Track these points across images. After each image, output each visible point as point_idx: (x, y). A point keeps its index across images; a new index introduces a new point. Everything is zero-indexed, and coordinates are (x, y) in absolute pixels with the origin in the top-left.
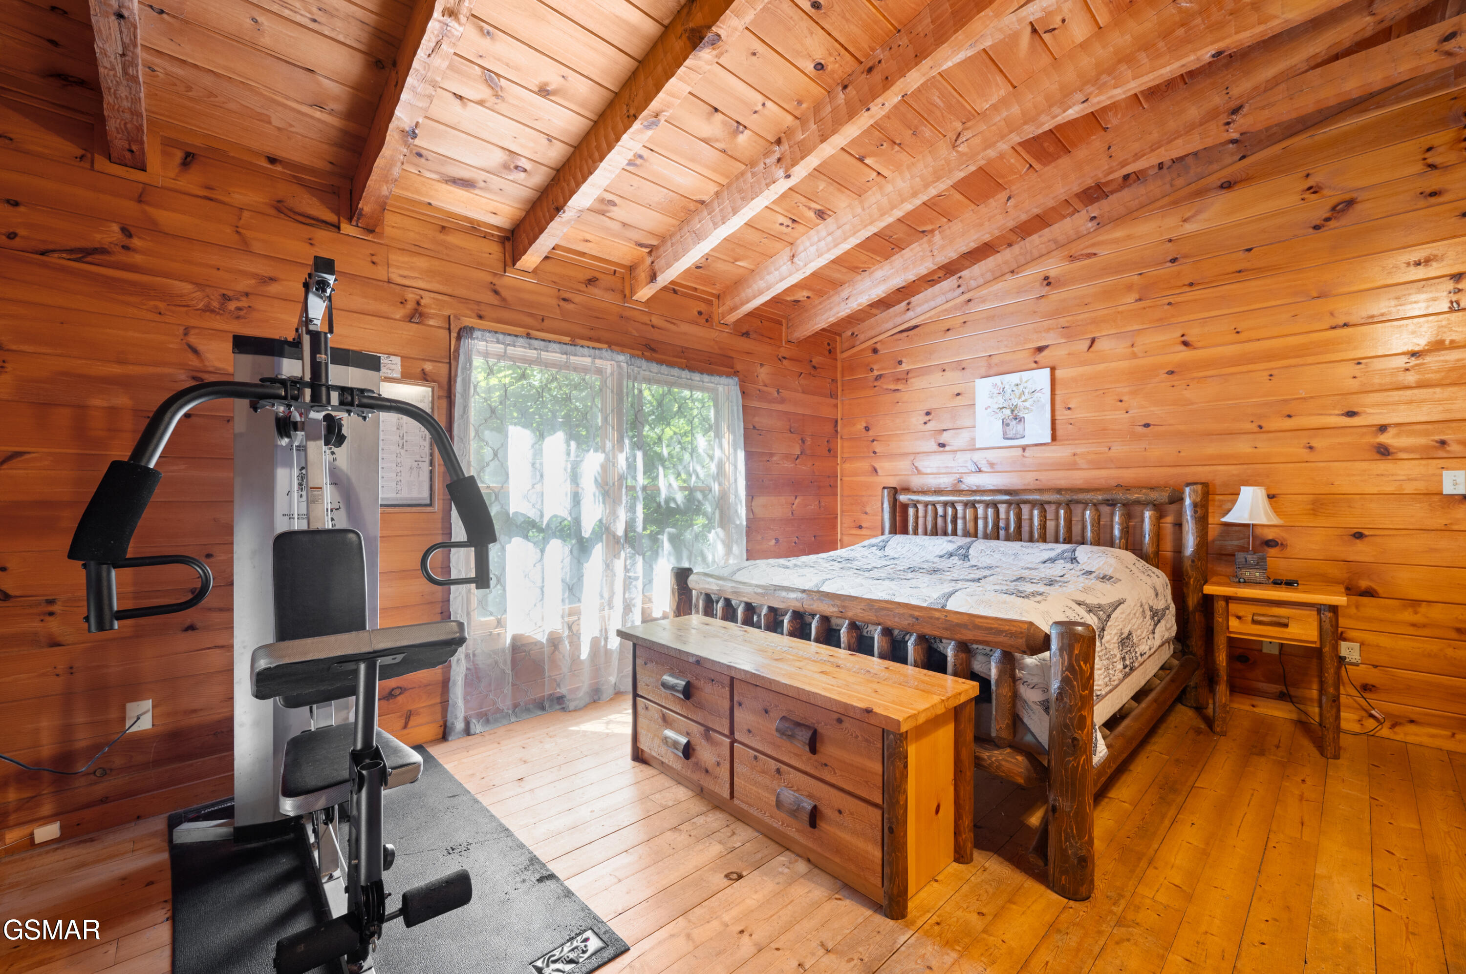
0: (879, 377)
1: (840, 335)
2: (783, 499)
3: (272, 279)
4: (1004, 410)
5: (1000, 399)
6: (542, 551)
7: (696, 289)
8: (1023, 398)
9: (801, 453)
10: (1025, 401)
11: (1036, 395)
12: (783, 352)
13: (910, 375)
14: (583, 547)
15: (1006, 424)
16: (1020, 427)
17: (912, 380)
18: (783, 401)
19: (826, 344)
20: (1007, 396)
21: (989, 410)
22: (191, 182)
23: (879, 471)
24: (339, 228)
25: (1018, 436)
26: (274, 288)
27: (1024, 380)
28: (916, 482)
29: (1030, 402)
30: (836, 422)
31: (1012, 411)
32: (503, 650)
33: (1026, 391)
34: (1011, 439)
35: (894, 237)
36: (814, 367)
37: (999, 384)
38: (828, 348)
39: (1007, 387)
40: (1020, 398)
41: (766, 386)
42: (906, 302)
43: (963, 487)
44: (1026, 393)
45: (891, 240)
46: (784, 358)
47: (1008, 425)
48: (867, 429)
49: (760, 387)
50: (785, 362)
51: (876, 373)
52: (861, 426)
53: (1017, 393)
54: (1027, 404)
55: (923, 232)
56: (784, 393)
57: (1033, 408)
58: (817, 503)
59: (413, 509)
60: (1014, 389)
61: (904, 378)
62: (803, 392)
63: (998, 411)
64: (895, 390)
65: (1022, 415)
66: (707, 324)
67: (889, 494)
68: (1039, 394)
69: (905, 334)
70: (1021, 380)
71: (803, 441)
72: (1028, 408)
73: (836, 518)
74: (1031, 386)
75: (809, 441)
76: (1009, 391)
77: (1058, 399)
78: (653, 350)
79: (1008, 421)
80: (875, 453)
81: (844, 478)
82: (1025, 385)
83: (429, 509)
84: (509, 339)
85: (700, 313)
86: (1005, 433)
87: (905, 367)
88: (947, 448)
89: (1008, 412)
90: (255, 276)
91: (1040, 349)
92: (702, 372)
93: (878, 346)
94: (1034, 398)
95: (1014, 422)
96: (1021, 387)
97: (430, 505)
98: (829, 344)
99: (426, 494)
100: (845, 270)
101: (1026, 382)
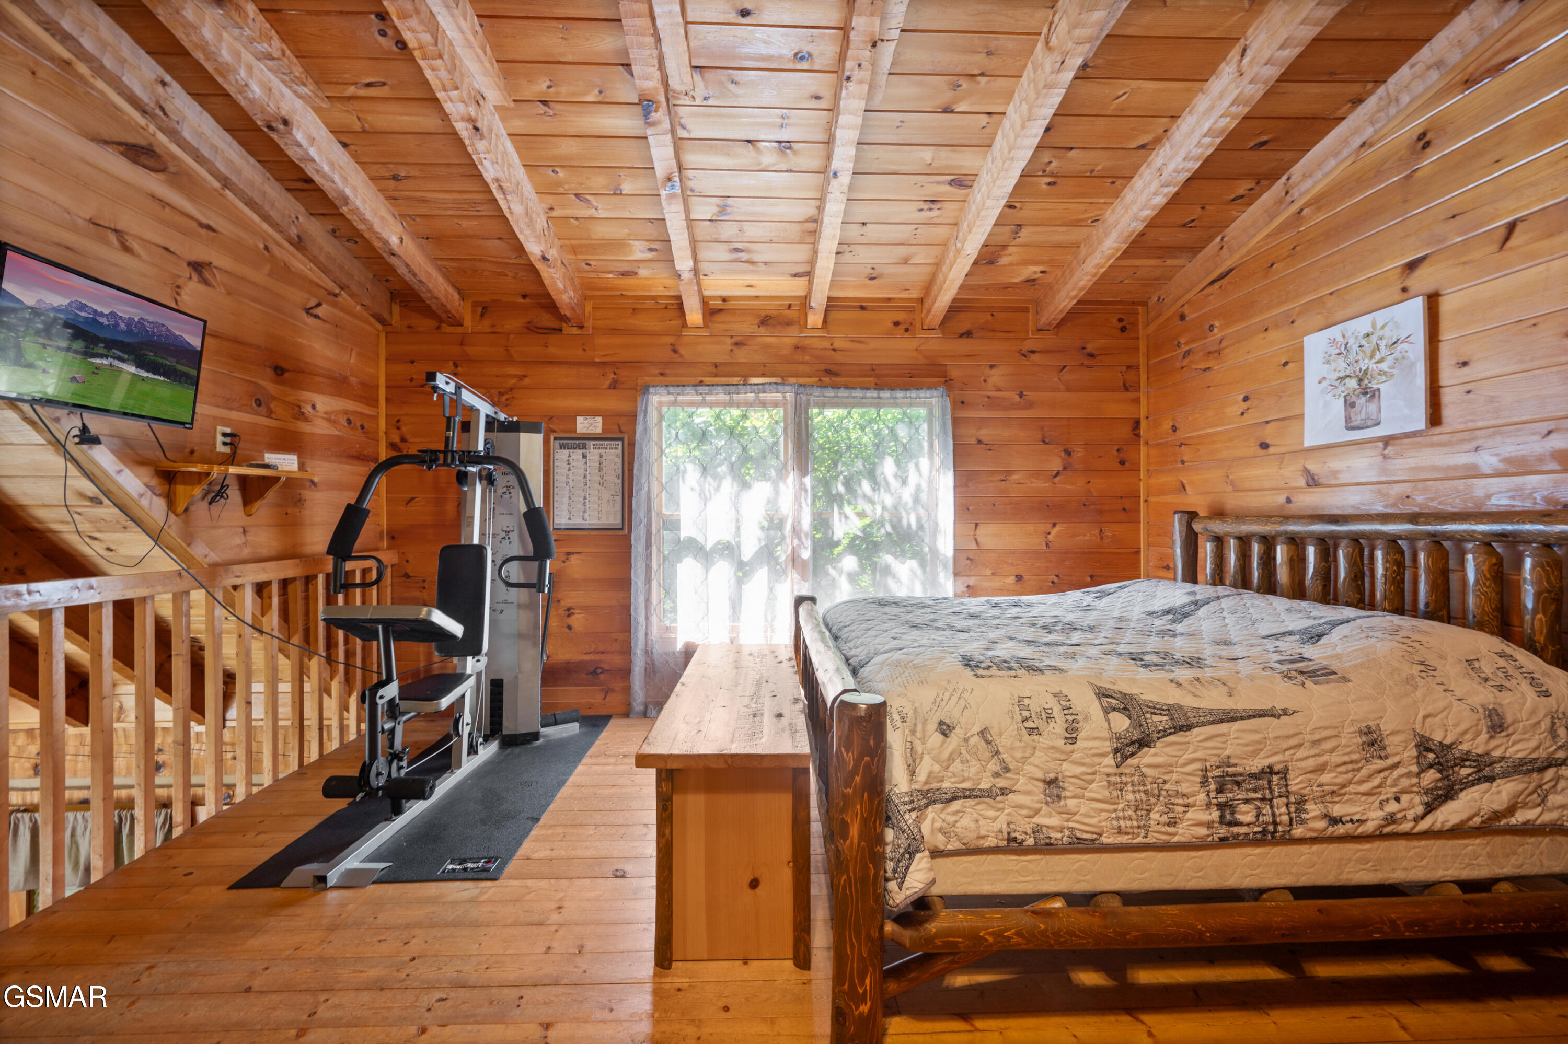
0: (1187, 353)
1: (1145, 304)
2: (1030, 527)
3: (524, 376)
4: (1347, 381)
5: (1341, 364)
6: (707, 571)
7: (889, 300)
8: (1378, 357)
9: (1065, 468)
10: (1381, 361)
11: (1400, 347)
12: (1029, 345)
13: (1224, 344)
14: (743, 570)
15: (1350, 405)
16: (1372, 407)
17: (1226, 351)
18: (1030, 405)
19: (1114, 321)
20: (1352, 357)
21: (1325, 384)
22: (486, 325)
23: (1187, 488)
24: (561, 330)
25: (1370, 423)
26: (526, 381)
27: (1379, 326)
28: (1233, 501)
29: (1389, 361)
30: (1137, 423)
31: (1360, 381)
32: (674, 653)
33: (1383, 344)
34: (1358, 428)
35: (1099, 168)
36: (1091, 355)
37: (1340, 339)
38: (1120, 325)
39: (1351, 342)
40: (1372, 357)
41: (999, 390)
42: (1219, 238)
43: (1293, 508)
44: (1382, 348)
45: (1095, 174)
46: (1033, 352)
47: (1353, 405)
48: (1174, 429)
49: (990, 394)
50: (1034, 357)
51: (1185, 348)
52: (1167, 425)
53: (1368, 348)
54: (1384, 366)
55: (1143, 147)
56: (1030, 395)
57: (1395, 371)
58: (1097, 532)
59: (609, 533)
60: (1363, 342)
61: (1216, 353)
62: (1068, 390)
63: (1337, 383)
64: (1205, 370)
65: (1376, 386)
66: (907, 335)
67: (1180, 520)
68: (1405, 346)
69: (1217, 285)
70: (1374, 325)
71: (1068, 453)
72: (1385, 373)
73: (1138, 553)
74: (1390, 334)
75: (1079, 452)
76: (1355, 348)
77: (1445, 350)
78: (836, 374)
79: (1354, 399)
80: (1183, 462)
81: (1151, 499)
82: (1381, 333)
83: (621, 533)
84: (679, 390)
85: (897, 324)
86: (1348, 419)
87: (1217, 333)
88: (1272, 450)
89: (1352, 383)
90: (515, 376)
91: (1412, 266)
92: (892, 388)
93: (1186, 310)
94: (1397, 355)
95: (1363, 399)
96: (1374, 339)
97: (622, 529)
98: (1120, 320)
99: (619, 521)
100: (1064, 229)
101: (1383, 328)
